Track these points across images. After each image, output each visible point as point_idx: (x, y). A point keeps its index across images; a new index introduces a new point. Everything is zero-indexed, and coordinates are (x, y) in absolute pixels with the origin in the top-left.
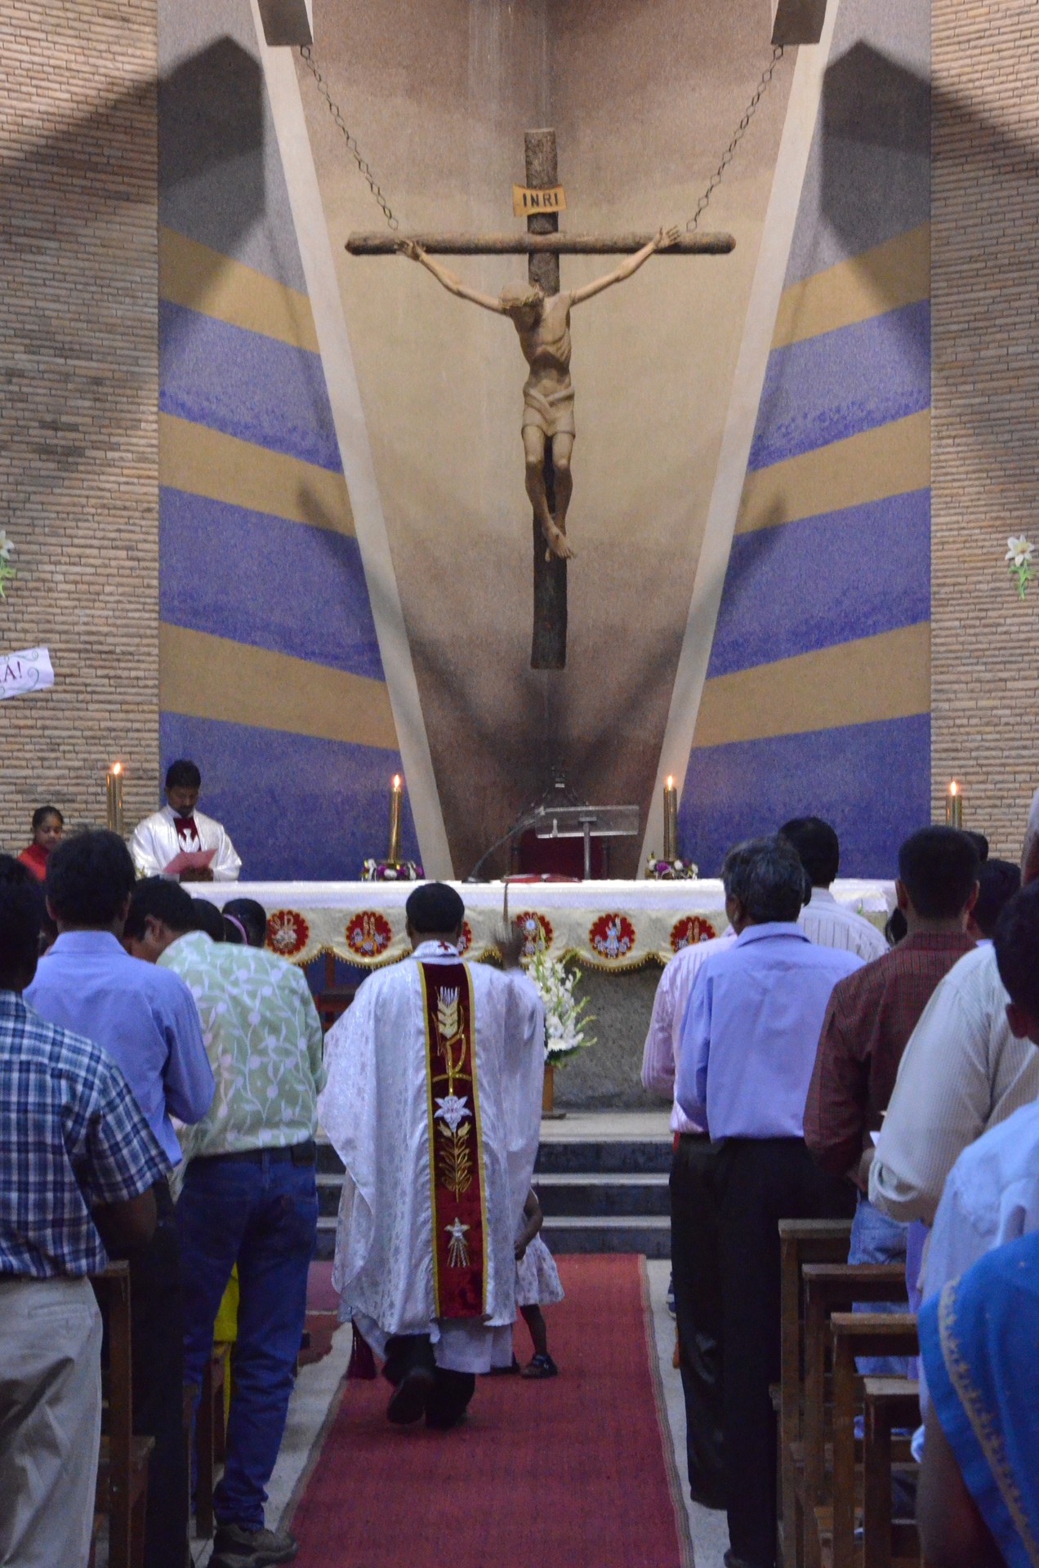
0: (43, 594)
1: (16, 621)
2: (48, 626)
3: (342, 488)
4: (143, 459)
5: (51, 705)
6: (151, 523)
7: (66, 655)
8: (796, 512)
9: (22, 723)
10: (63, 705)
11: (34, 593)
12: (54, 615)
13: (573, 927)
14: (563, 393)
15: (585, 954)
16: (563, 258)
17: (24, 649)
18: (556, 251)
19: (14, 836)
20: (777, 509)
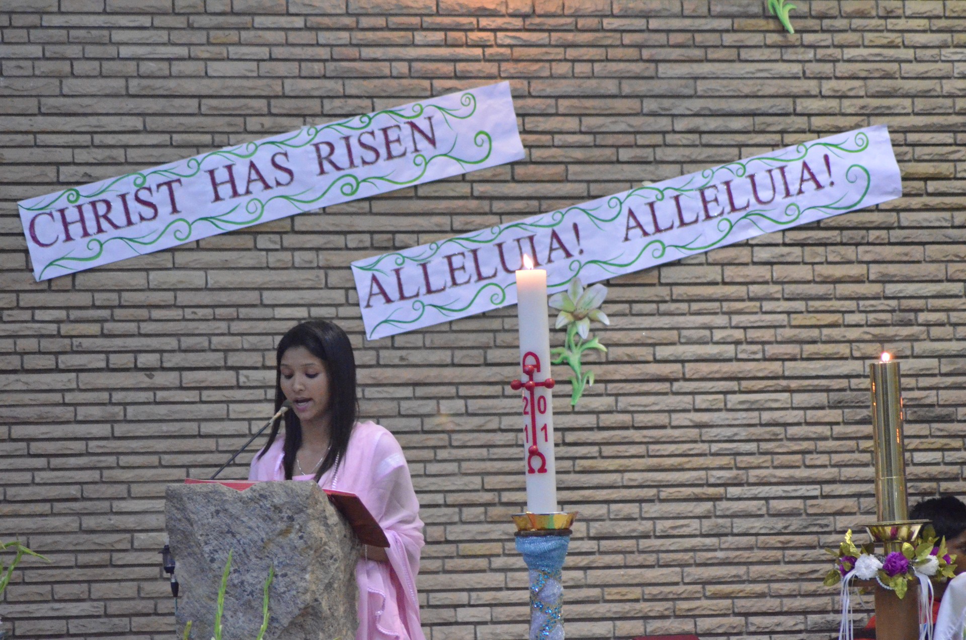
0: (874, 23)
1: (820, 78)
2: (886, 85)
5: (896, 235)
7: (926, 137)
9: (838, 271)
10: (924, 235)
11: (857, 23)
12: (900, 61)
17: (839, 130)
19: (827, 489)
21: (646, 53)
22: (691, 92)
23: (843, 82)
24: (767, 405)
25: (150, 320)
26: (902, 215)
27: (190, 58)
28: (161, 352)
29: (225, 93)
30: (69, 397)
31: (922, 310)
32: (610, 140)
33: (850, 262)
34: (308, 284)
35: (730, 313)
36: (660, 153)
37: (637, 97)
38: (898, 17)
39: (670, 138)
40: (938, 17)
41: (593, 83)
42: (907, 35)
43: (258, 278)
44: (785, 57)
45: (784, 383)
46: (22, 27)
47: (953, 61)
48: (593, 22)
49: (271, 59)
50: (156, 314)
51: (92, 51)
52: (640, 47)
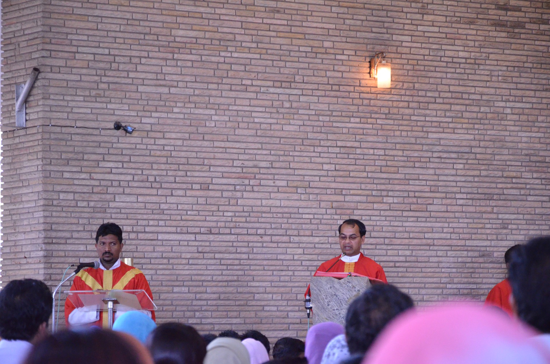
21: (425, 129)
22: (439, 143)
23: (487, 142)
24: (460, 255)
25: (262, 217)
26: (504, 190)
27: (277, 123)
28: (265, 229)
29: (289, 136)
30: (235, 244)
31: (509, 224)
32: (412, 159)
33: (488, 206)
34: (314, 206)
35: (449, 223)
36: (428, 165)
37: (421, 144)
38: (505, 120)
39: (431, 160)
40: (518, 121)
41: (408, 138)
42: (508, 127)
43: (298, 204)
44: (469, 132)
45: (466, 248)
46: (222, 110)
47: (521, 137)
48: (407, 117)
49: (304, 125)
50: (264, 215)
51: (245, 119)
52: (423, 127)
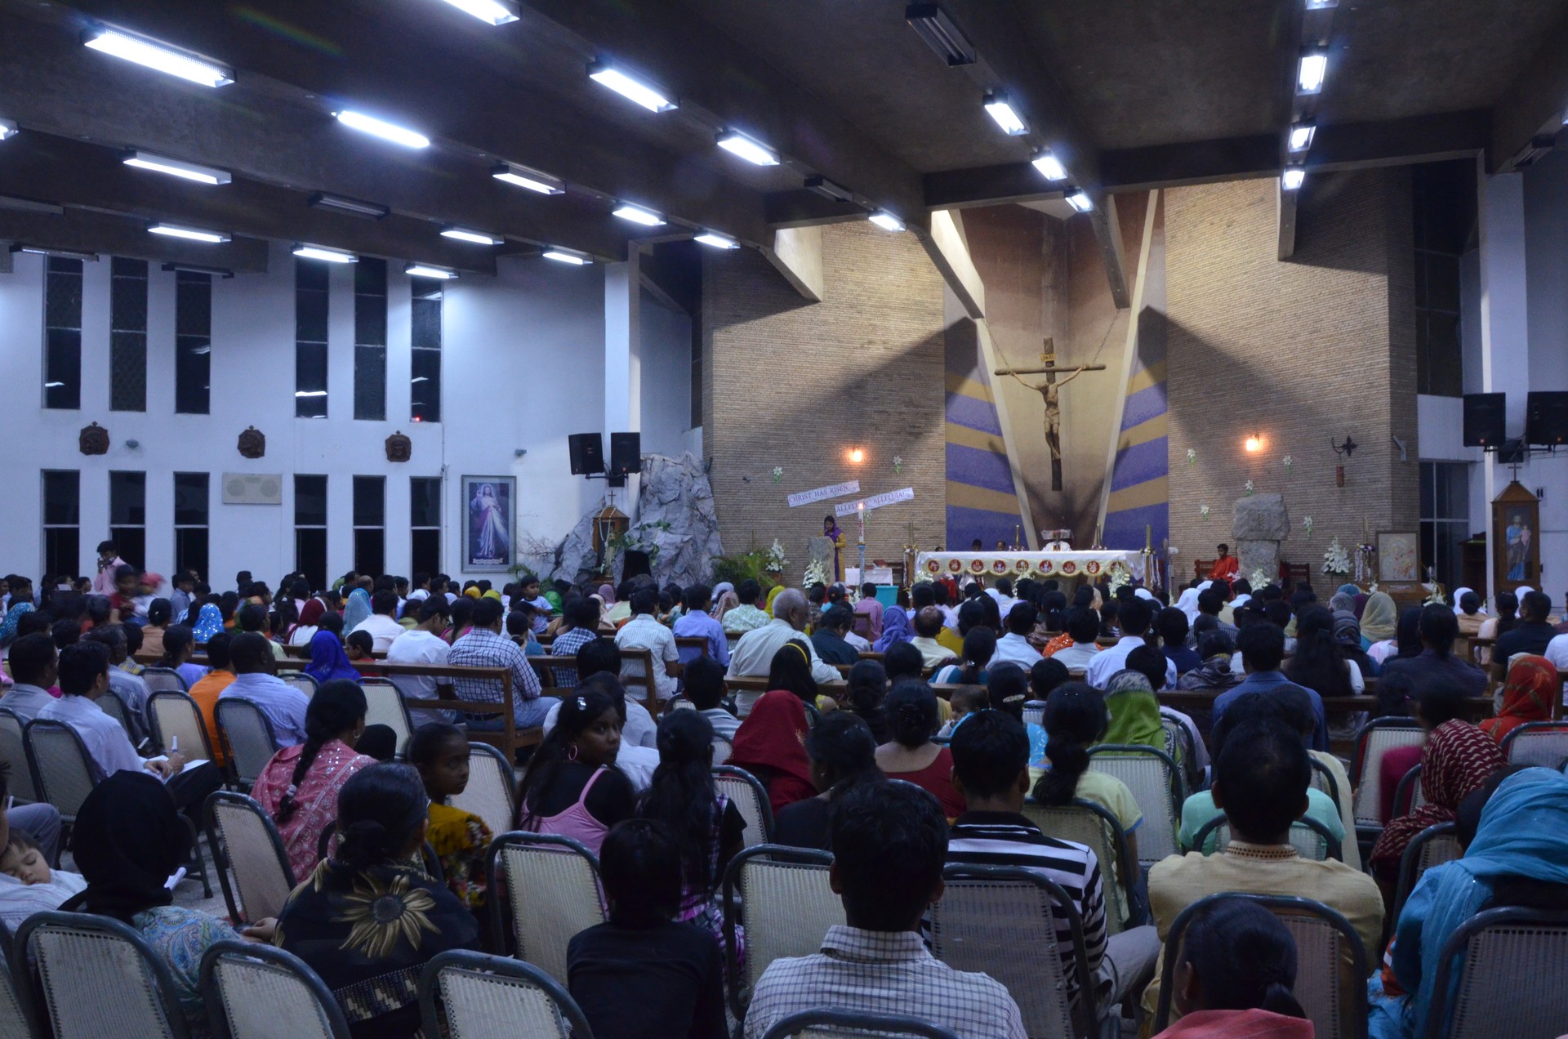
0: (911, 473)
1: (904, 480)
2: (912, 482)
3: (1003, 441)
4: (940, 435)
5: (913, 503)
6: (943, 452)
7: (918, 489)
8: (1133, 444)
9: (906, 508)
10: (917, 503)
11: (908, 473)
12: (914, 478)
13: (1035, 564)
14: (1056, 412)
15: (1038, 571)
16: (1057, 374)
17: (905, 488)
18: (1054, 372)
20: (1128, 443)
